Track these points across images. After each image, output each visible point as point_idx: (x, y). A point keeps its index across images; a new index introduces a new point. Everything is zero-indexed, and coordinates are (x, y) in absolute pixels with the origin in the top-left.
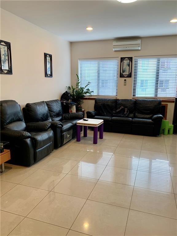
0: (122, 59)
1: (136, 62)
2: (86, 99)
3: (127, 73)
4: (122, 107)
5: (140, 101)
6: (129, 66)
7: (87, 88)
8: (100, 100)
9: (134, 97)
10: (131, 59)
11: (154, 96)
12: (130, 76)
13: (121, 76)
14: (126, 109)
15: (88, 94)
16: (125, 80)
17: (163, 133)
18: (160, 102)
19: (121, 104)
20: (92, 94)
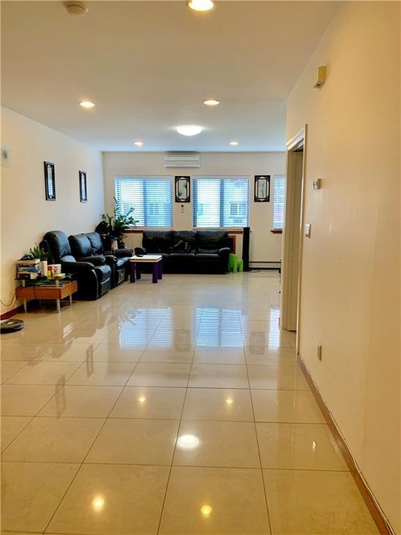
0: (177, 178)
1: (195, 182)
2: (129, 232)
3: (184, 196)
4: (182, 241)
5: (203, 232)
6: (186, 187)
7: (130, 216)
8: (149, 232)
9: (195, 228)
10: (188, 178)
11: (219, 226)
12: (188, 200)
13: (177, 200)
14: (186, 243)
15: (130, 225)
16: (182, 206)
17: (232, 270)
18: (226, 233)
19: (180, 238)
20: (137, 224)
